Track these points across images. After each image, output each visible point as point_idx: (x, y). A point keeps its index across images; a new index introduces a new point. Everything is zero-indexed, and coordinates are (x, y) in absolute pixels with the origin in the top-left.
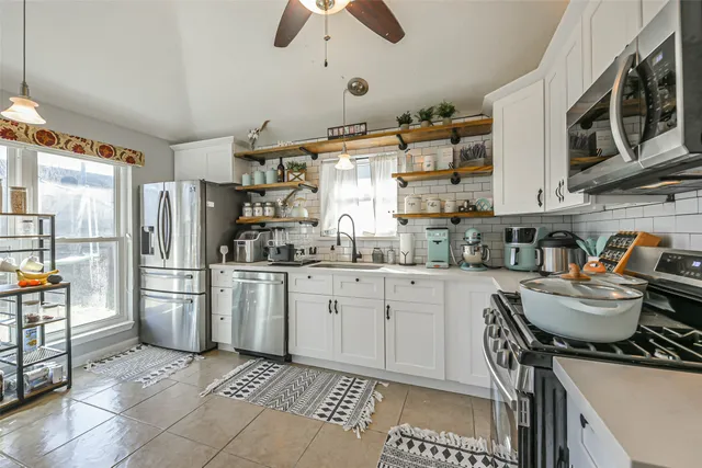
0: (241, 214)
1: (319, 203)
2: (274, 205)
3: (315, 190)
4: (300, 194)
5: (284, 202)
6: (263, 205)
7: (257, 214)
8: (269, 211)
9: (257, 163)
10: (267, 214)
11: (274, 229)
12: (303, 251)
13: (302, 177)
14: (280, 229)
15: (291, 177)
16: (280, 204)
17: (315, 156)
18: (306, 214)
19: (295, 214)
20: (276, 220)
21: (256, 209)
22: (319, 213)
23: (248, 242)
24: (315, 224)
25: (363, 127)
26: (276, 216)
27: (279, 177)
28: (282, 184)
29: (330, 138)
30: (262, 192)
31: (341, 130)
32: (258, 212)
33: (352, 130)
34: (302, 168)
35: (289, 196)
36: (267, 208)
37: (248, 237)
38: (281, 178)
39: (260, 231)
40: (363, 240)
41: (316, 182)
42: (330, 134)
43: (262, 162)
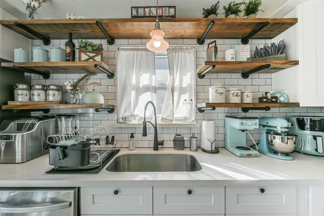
0: (12, 98)
1: (116, 89)
2: (60, 89)
3: (111, 75)
4: (93, 79)
5: (75, 87)
6: (45, 88)
7: (36, 98)
8: (54, 96)
9: (39, 42)
10: (51, 98)
11: (60, 116)
12: (98, 141)
13: (98, 58)
14: (68, 116)
15: (84, 57)
16: (69, 88)
17: (111, 41)
18: (101, 100)
19: (88, 100)
20: (62, 106)
21: (36, 92)
22: (115, 99)
23: (19, 136)
24: (111, 110)
25: (172, 11)
26: (64, 102)
27: (67, 55)
28: (71, 64)
29: (133, 17)
30: (46, 74)
31: (147, 10)
32: (38, 96)
33: (160, 12)
34: (98, 50)
35: (80, 80)
36: (51, 92)
37: (20, 128)
38: (72, 56)
39: (39, 119)
40: (164, 127)
41: (113, 68)
42: (134, 13)
43: (47, 41)
